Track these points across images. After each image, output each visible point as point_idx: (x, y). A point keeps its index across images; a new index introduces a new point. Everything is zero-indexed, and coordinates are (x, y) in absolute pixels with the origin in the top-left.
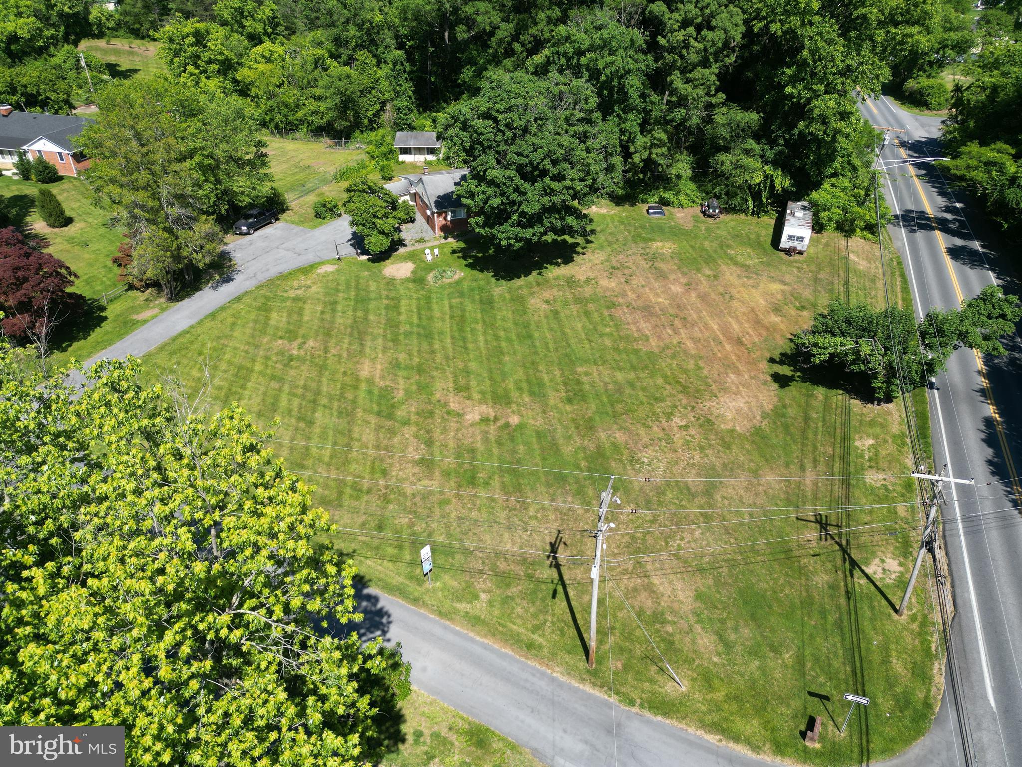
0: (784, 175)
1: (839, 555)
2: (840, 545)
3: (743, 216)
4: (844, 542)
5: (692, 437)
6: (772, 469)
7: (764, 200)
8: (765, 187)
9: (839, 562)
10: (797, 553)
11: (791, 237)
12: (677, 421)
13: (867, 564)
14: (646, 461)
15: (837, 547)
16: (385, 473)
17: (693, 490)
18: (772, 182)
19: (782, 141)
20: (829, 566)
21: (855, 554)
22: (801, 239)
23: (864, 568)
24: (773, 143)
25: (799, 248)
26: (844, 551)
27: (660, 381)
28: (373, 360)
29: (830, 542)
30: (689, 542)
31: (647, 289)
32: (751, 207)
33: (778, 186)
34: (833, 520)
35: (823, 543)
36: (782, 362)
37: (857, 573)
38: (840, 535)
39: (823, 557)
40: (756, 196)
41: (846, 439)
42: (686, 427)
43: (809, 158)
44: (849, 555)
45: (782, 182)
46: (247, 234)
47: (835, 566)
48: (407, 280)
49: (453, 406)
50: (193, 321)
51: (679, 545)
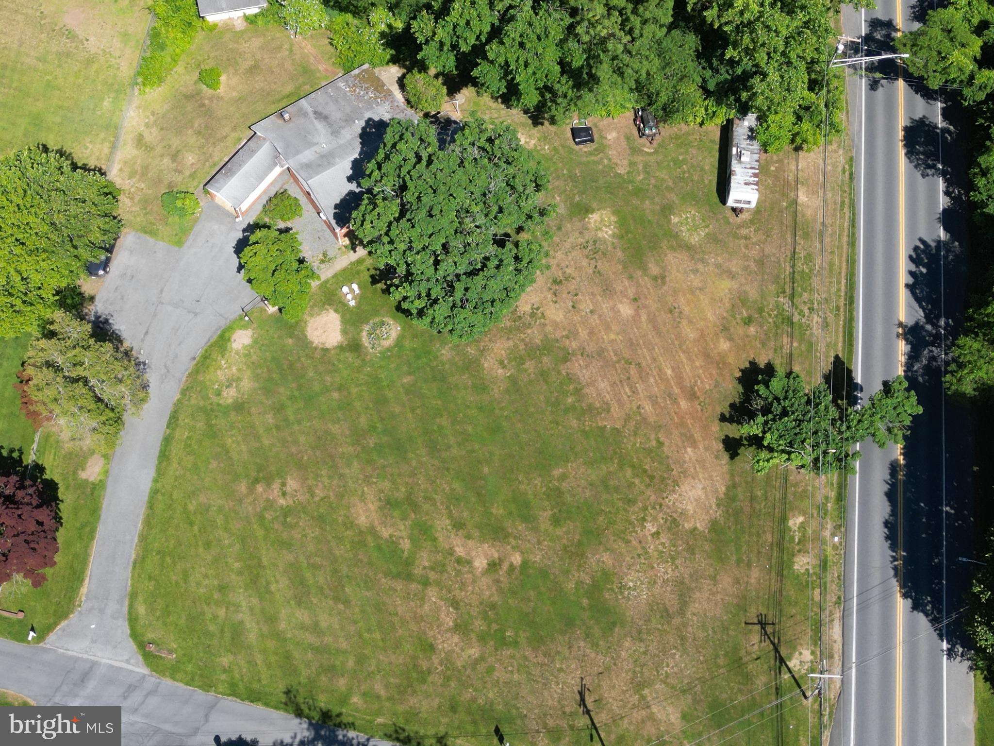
1: (773, 653)
2: (773, 644)
4: (776, 641)
5: (663, 544)
9: (772, 662)
10: (745, 659)
11: (737, 201)
12: (651, 528)
13: (790, 659)
14: (631, 584)
15: (771, 647)
17: (671, 611)
20: (766, 667)
21: (783, 652)
22: (748, 202)
23: (788, 663)
26: (776, 650)
27: (629, 472)
28: (363, 498)
29: (767, 641)
30: (673, 667)
31: (596, 318)
34: (770, 619)
35: (763, 644)
37: (784, 669)
38: (774, 633)
39: (762, 660)
41: (784, 519)
42: (657, 533)
44: (779, 653)
47: (769, 667)
48: (341, 348)
49: (460, 551)
50: (151, 473)
51: (666, 672)
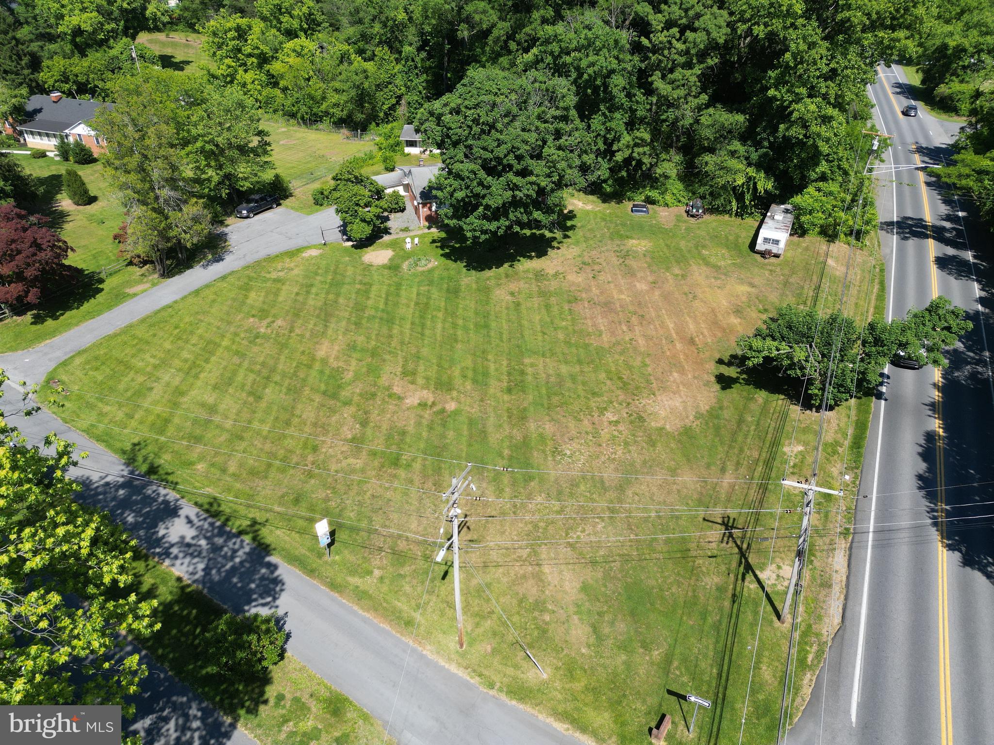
0: (767, 177)
1: (737, 557)
2: (740, 548)
3: (727, 217)
4: (745, 546)
5: (620, 432)
6: (691, 469)
7: (747, 202)
8: (748, 190)
9: (734, 565)
10: (693, 553)
11: (766, 240)
12: (610, 416)
13: (762, 569)
14: (568, 453)
15: (736, 550)
16: (315, 449)
17: (607, 484)
18: (755, 184)
19: (766, 144)
20: (723, 568)
21: (752, 559)
22: (776, 242)
23: (758, 573)
24: (757, 145)
25: (775, 250)
26: (743, 554)
27: (602, 376)
28: (332, 341)
29: (731, 544)
30: (589, 535)
31: (612, 286)
32: (735, 208)
33: (760, 187)
34: (740, 523)
35: (724, 544)
36: (729, 364)
37: (749, 577)
38: (743, 538)
39: (719, 559)
40: (740, 198)
41: (776, 443)
42: (617, 422)
43: (792, 161)
44: (746, 559)
45: (765, 184)
46: (247, 217)
47: (729, 569)
48: (384, 267)
49: (397, 390)
50: (177, 297)
51: (578, 537)
